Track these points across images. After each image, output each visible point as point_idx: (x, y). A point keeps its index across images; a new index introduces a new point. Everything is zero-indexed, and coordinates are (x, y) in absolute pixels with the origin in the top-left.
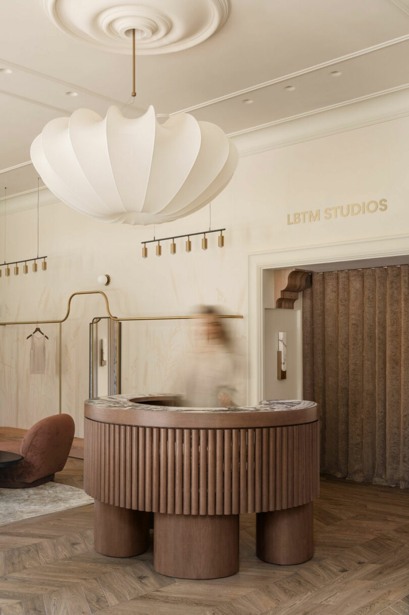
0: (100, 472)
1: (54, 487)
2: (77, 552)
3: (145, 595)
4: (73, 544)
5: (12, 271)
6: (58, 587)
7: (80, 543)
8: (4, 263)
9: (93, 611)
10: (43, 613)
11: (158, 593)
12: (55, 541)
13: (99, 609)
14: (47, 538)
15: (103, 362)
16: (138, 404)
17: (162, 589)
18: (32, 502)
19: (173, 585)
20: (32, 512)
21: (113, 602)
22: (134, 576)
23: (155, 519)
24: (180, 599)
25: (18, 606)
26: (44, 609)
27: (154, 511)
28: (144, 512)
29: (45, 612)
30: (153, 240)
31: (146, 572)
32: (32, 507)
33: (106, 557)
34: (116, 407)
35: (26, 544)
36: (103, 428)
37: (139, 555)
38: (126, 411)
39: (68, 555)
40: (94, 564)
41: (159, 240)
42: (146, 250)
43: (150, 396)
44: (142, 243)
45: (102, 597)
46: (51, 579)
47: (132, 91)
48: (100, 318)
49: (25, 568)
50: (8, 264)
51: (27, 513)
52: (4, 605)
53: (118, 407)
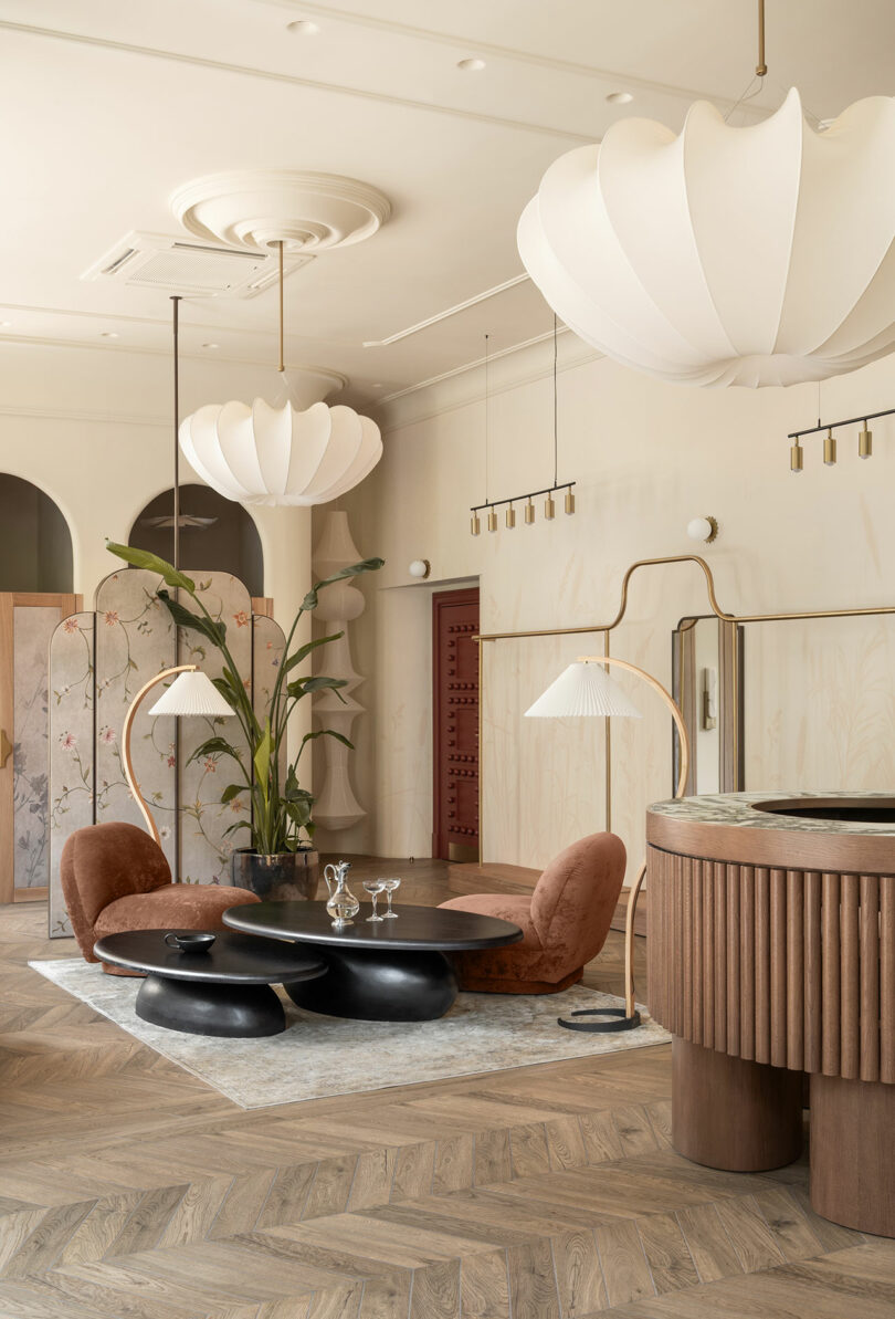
0: (682, 971)
1: (591, 1000)
2: (633, 1151)
3: (787, 1265)
4: (627, 1131)
5: (502, 521)
6: (586, 1225)
7: (641, 1130)
8: (484, 504)
9: (661, 1290)
10: (549, 1281)
11: (819, 1266)
12: (586, 1121)
13: (677, 1287)
14: (568, 1112)
15: (708, 720)
16: (770, 815)
17: (827, 1257)
18: (542, 1030)
19: (856, 1248)
20: (541, 1052)
21: (709, 1275)
22: (762, 1217)
23: (812, 1088)
24: (870, 1285)
25: (496, 1259)
26: (552, 1271)
27: (808, 1069)
28: (784, 1071)
29: (554, 1279)
30: (816, 426)
31: (793, 1212)
32: (540, 1041)
33: (698, 1168)
34: (716, 820)
35: (522, 1122)
36: (688, 868)
37: (777, 1169)
38: (740, 830)
39: (613, 1156)
40: (670, 1182)
41: (830, 427)
42: (799, 451)
43: (805, 797)
44: (790, 436)
45: (684, 1258)
46: (571, 1205)
47: (757, 63)
48: (696, 619)
49: (516, 1175)
50: (492, 505)
51: (529, 1054)
52: (466, 1254)
53: (722, 820)
